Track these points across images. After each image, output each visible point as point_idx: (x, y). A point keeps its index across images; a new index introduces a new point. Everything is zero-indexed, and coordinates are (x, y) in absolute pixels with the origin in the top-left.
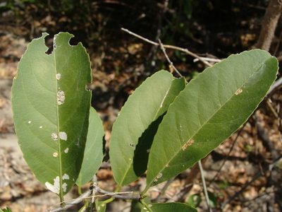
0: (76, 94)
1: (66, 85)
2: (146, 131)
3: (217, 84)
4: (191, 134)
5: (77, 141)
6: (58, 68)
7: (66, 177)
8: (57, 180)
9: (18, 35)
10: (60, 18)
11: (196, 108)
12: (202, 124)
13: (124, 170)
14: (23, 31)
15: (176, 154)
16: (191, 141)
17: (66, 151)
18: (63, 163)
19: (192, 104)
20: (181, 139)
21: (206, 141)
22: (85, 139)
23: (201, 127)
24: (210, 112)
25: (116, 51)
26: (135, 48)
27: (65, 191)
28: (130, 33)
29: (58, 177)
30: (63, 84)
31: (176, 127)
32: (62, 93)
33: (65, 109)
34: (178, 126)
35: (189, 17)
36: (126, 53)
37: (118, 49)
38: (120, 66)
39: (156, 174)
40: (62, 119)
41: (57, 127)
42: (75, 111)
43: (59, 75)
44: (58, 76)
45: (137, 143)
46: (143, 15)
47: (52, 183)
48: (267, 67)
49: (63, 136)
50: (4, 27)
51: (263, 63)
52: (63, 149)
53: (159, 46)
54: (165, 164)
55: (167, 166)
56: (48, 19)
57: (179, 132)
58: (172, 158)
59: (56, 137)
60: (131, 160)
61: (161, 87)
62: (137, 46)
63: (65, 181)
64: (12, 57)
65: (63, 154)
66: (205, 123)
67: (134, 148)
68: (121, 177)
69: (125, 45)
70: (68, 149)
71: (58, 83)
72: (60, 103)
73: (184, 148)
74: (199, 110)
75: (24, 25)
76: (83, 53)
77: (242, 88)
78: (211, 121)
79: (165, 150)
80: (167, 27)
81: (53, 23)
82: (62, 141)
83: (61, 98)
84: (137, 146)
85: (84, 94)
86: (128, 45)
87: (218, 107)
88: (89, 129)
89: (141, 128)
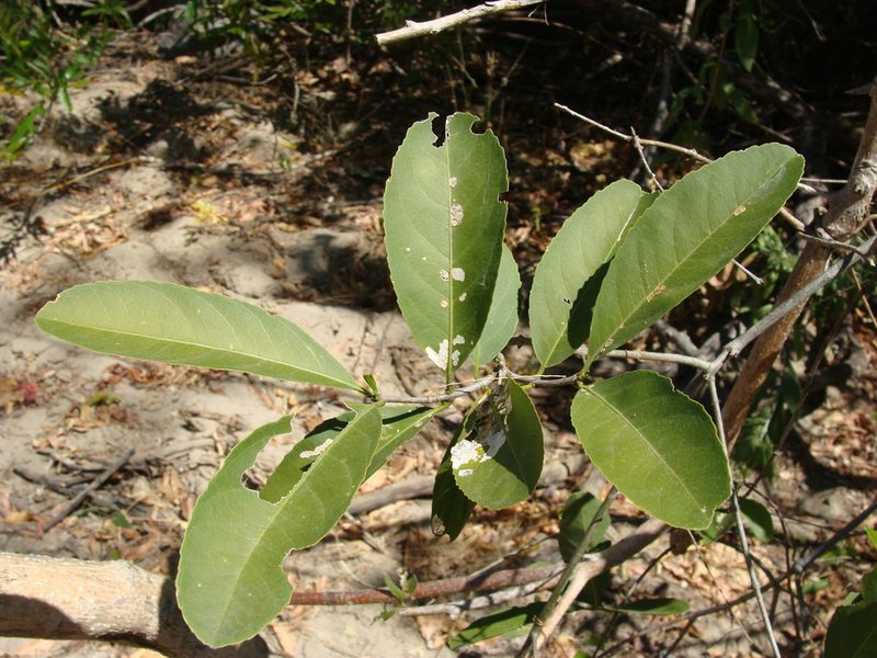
0: (482, 208)
1: (464, 195)
2: (591, 278)
3: (705, 198)
4: (662, 276)
5: (481, 279)
6: (452, 169)
7: (460, 340)
8: (444, 345)
9: (253, 112)
10: (373, 62)
11: (671, 236)
12: (679, 261)
13: (552, 341)
14: (268, 98)
15: (636, 308)
16: (660, 288)
17: (462, 298)
18: (455, 318)
19: (665, 230)
20: (645, 285)
21: (682, 284)
22: (496, 275)
23: (677, 266)
24: (693, 243)
25: (536, 162)
26: (593, 154)
27: (455, 364)
28: (573, 113)
29: (446, 341)
30: (461, 194)
31: (637, 267)
32: (459, 207)
33: (463, 232)
34: (641, 264)
35: (749, 64)
36: (564, 169)
37: (542, 155)
38: (546, 203)
39: (603, 341)
40: (458, 247)
41: (449, 261)
42: (480, 235)
43: (455, 179)
44: (453, 181)
45: (575, 298)
46: (618, 57)
47: (437, 350)
48: (788, 171)
49: (459, 274)
50: (215, 87)
51: (782, 166)
52: (457, 295)
53: (633, 141)
54: (619, 324)
55: (621, 327)
56: (339, 65)
57: (643, 274)
58: (630, 314)
59: (447, 276)
60: (565, 325)
61: (621, 208)
62: (598, 148)
63: (457, 347)
64: (238, 172)
65: (457, 304)
66: (684, 260)
67: (571, 306)
68: (547, 351)
69: (563, 145)
70: (465, 294)
71: (453, 193)
72: (455, 223)
73: (649, 298)
74: (675, 239)
75: (272, 84)
76: (494, 146)
77: (746, 206)
78: (693, 256)
79: (620, 304)
80: (683, 93)
81: (352, 77)
82: (456, 283)
83: (456, 215)
84: (575, 303)
85: (495, 208)
86: (571, 144)
87: (706, 235)
88: (502, 259)
89: (583, 274)
